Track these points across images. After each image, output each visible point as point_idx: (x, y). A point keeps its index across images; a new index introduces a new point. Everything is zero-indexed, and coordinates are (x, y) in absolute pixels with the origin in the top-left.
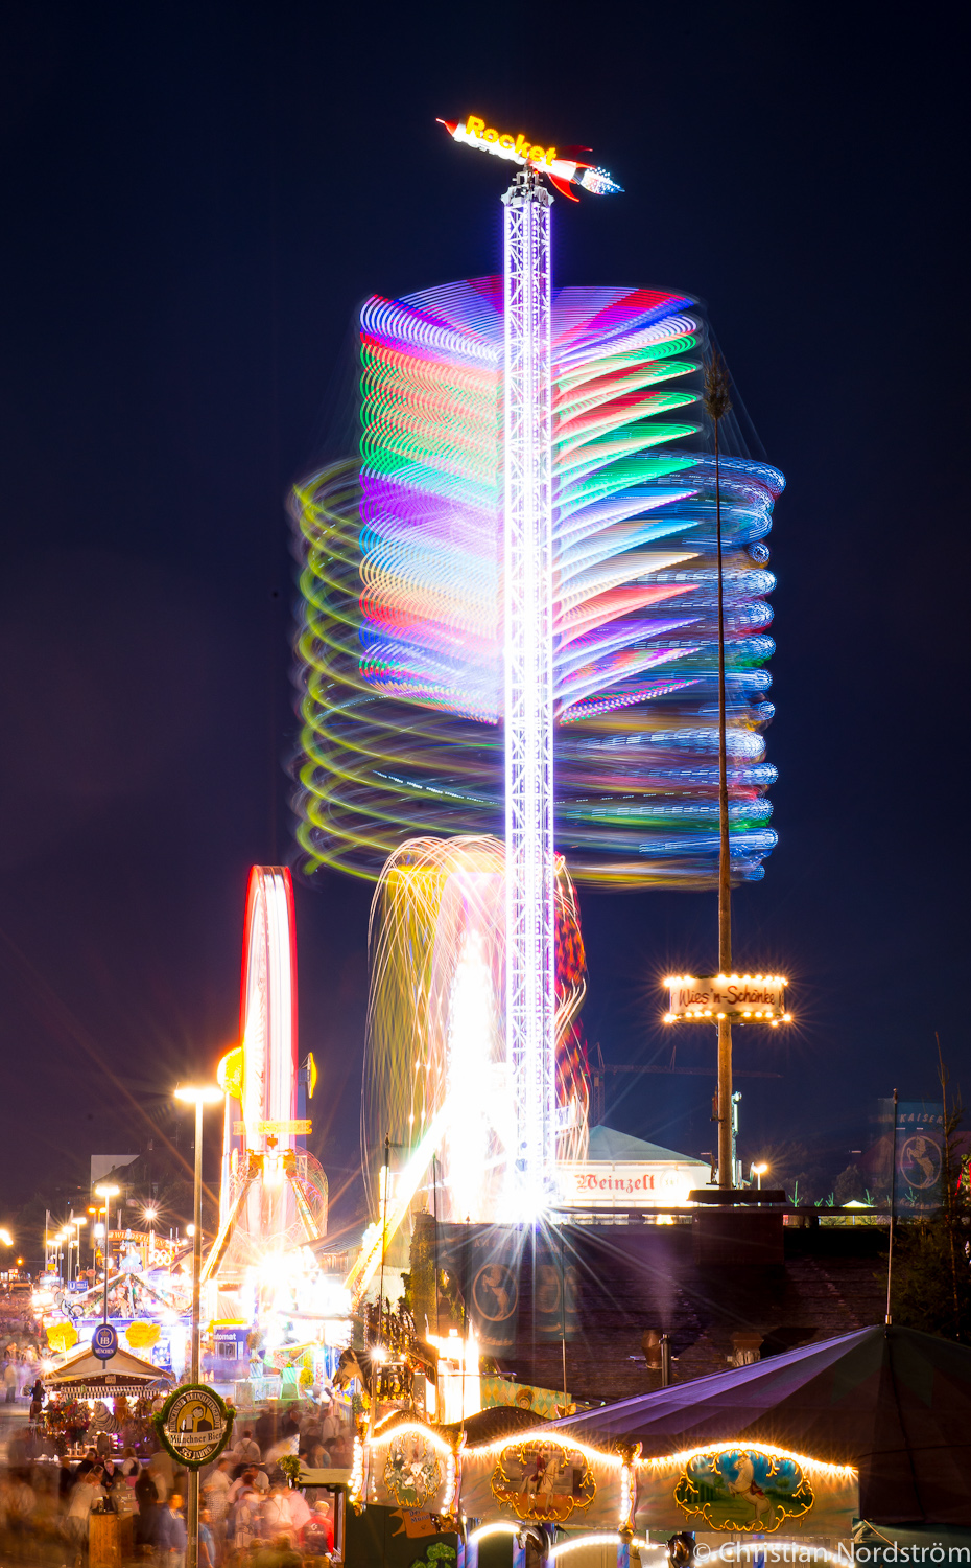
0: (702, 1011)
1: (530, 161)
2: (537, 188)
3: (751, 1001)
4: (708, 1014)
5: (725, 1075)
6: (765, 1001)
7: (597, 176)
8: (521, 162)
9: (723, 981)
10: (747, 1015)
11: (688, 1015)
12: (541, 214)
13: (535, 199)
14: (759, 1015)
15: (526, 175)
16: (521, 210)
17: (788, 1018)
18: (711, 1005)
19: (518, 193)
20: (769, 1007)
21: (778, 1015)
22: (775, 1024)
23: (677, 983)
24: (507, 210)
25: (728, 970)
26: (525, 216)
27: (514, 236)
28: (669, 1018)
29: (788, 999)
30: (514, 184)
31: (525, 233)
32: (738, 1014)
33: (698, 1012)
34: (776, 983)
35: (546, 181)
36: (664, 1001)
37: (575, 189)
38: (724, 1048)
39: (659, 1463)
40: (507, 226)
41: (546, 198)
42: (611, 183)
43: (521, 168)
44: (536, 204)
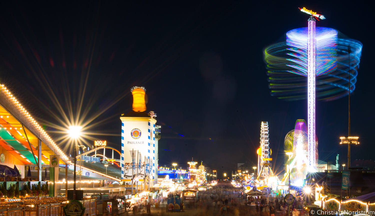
0: (346, 142)
1: (312, 14)
2: (313, 18)
3: (353, 141)
4: (347, 142)
5: (349, 151)
6: (355, 141)
7: (322, 17)
8: (311, 14)
9: (349, 138)
10: (353, 143)
11: (344, 143)
12: (314, 23)
13: (313, 20)
14: (355, 143)
15: (312, 16)
16: (311, 22)
17: (359, 143)
18: (347, 141)
19: (310, 19)
20: (356, 141)
21: (357, 143)
22: (356, 144)
23: (342, 138)
24: (309, 22)
25: (350, 136)
26: (311, 23)
27: (310, 26)
28: (341, 143)
29: (358, 140)
30: (310, 18)
31: (312, 26)
32: (352, 142)
33: (345, 142)
34: (357, 138)
35: (315, 17)
36: (340, 140)
37: (319, 18)
38: (349, 147)
39: (372, 204)
40: (309, 24)
41: (315, 20)
42: (324, 18)
43: (311, 15)
44: (313, 21)
